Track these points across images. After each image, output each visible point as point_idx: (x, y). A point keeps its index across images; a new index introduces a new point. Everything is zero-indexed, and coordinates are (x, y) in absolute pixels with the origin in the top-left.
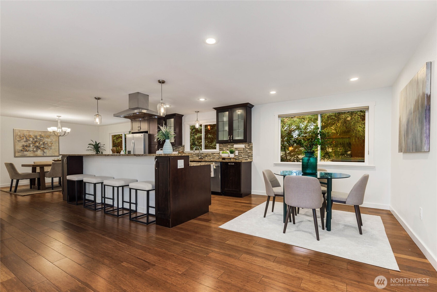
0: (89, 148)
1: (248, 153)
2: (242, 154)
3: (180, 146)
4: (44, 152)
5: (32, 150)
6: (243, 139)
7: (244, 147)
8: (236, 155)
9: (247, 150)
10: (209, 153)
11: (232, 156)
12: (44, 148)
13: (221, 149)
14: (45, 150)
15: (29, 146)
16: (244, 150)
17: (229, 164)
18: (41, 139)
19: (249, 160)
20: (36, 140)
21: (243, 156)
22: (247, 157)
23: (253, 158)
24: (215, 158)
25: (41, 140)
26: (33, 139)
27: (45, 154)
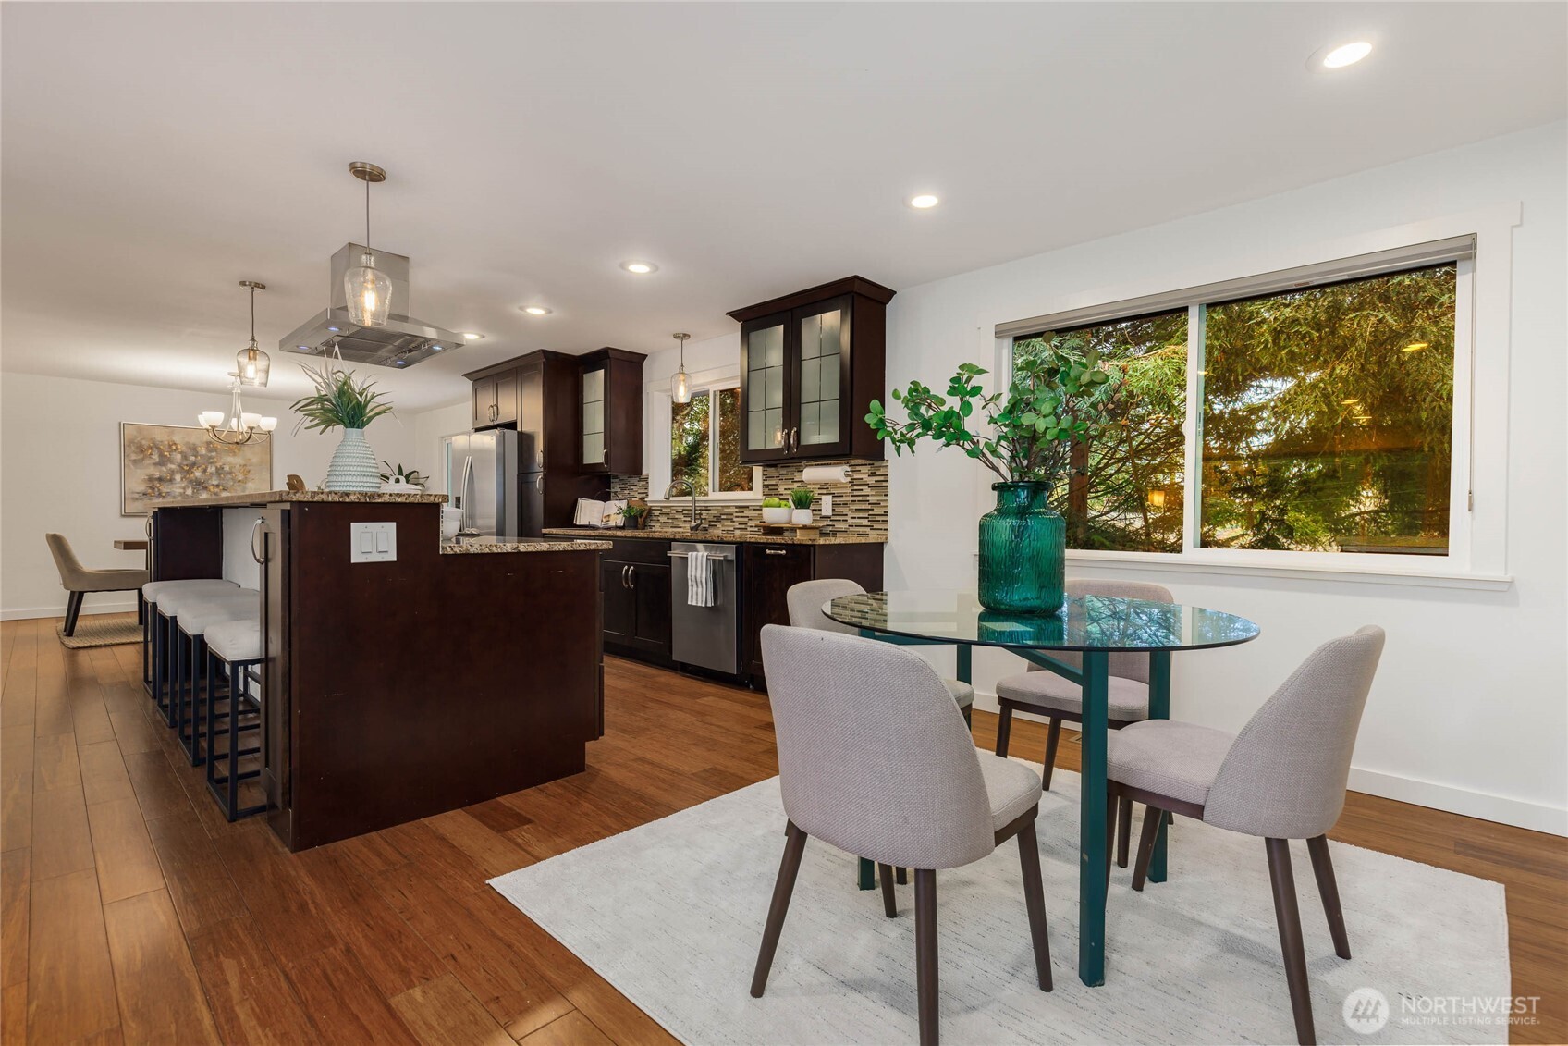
1: (869, 507)
2: (845, 510)
3: (634, 480)
5: (181, 494)
6: (838, 441)
7: (847, 480)
8: (824, 513)
9: (866, 490)
10: (729, 506)
11: (803, 517)
12: (221, 488)
13: (770, 491)
15: (171, 480)
16: (856, 493)
17: (768, 551)
18: (210, 458)
19: (873, 537)
20: (193, 458)
21: (850, 521)
22: (865, 522)
23: (891, 526)
24: (749, 529)
25: (211, 460)
26: (185, 457)
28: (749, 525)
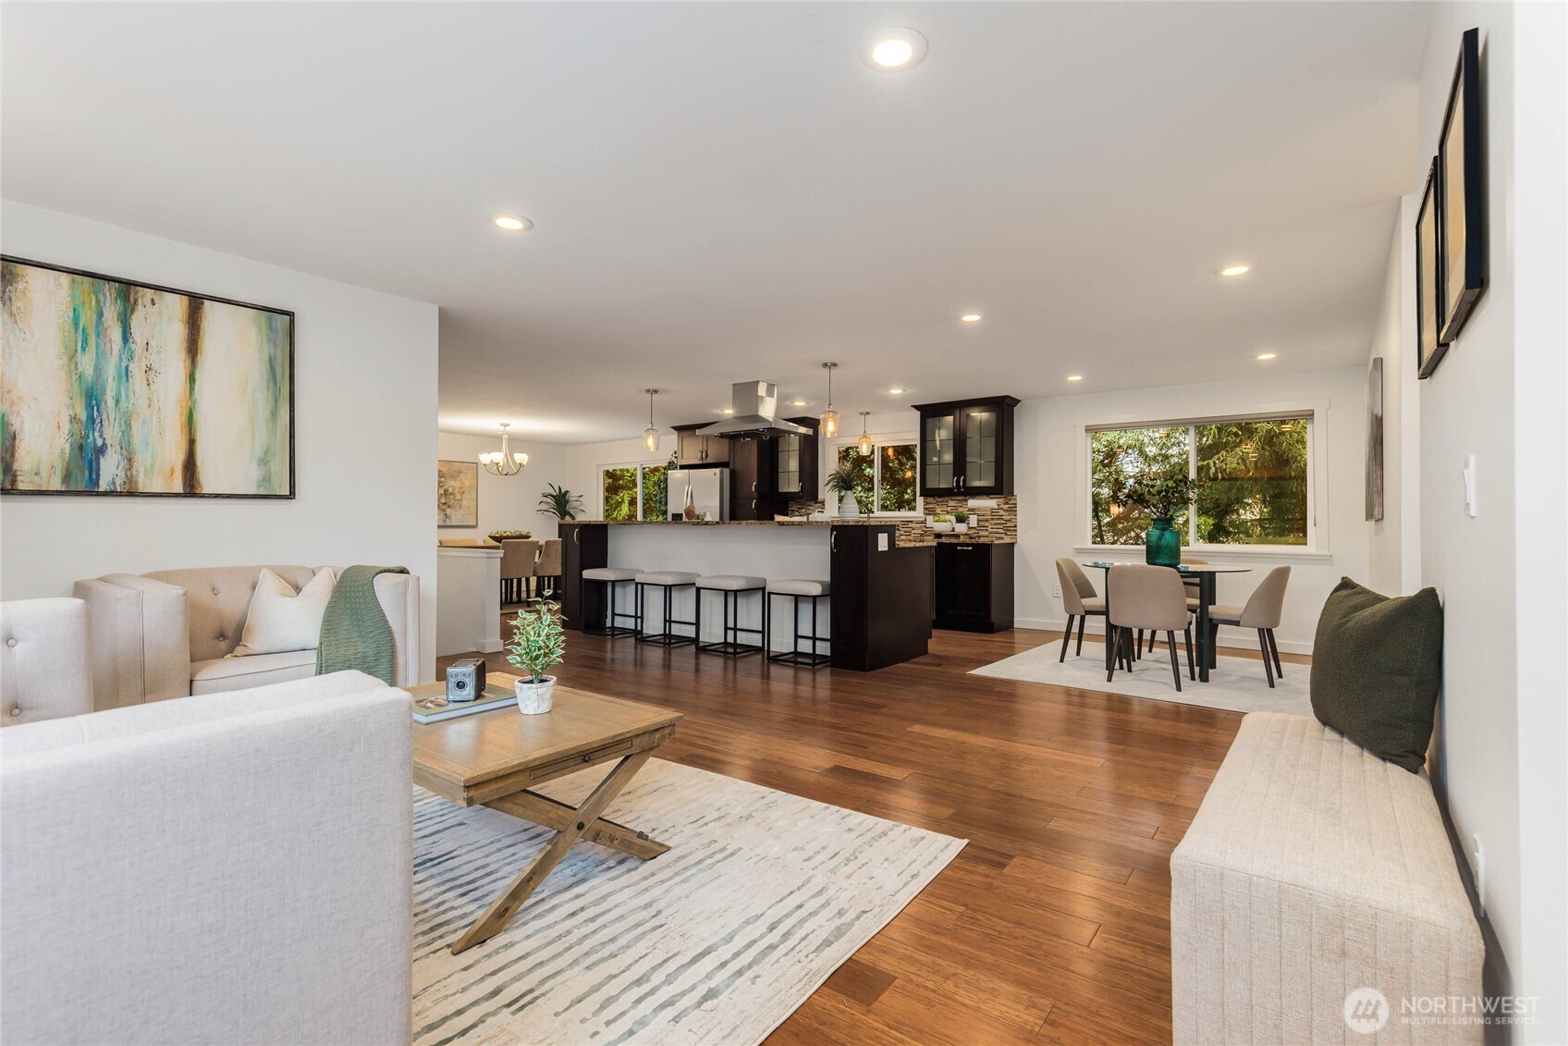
0: (544, 507)
1: (1004, 522)
2: (987, 524)
3: (812, 503)
4: (446, 515)
6: (993, 485)
7: (996, 507)
8: (971, 526)
9: (1002, 512)
10: (896, 521)
11: (961, 528)
12: (447, 505)
13: (929, 511)
14: (448, 511)
16: (994, 514)
17: (957, 548)
19: (1007, 540)
22: (1001, 531)
23: (1018, 533)
24: (913, 535)
25: (441, 484)
27: (448, 520)
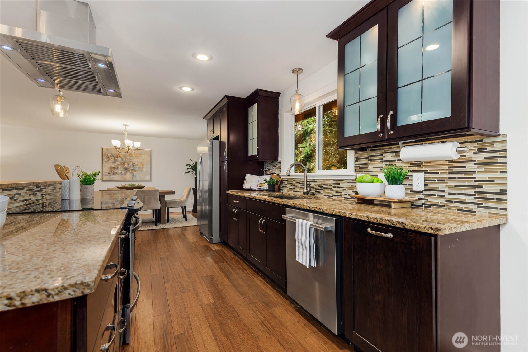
1: (476, 184)
2: (441, 186)
3: (275, 164)
4: (133, 175)
5: (121, 173)
7: (456, 157)
8: (414, 188)
9: (471, 167)
10: (329, 180)
11: (396, 192)
12: (134, 170)
13: (360, 169)
14: (135, 173)
15: (117, 168)
16: (454, 170)
20: (125, 160)
21: (447, 196)
22: (470, 199)
26: (122, 159)
27: (134, 177)
28: (344, 193)
